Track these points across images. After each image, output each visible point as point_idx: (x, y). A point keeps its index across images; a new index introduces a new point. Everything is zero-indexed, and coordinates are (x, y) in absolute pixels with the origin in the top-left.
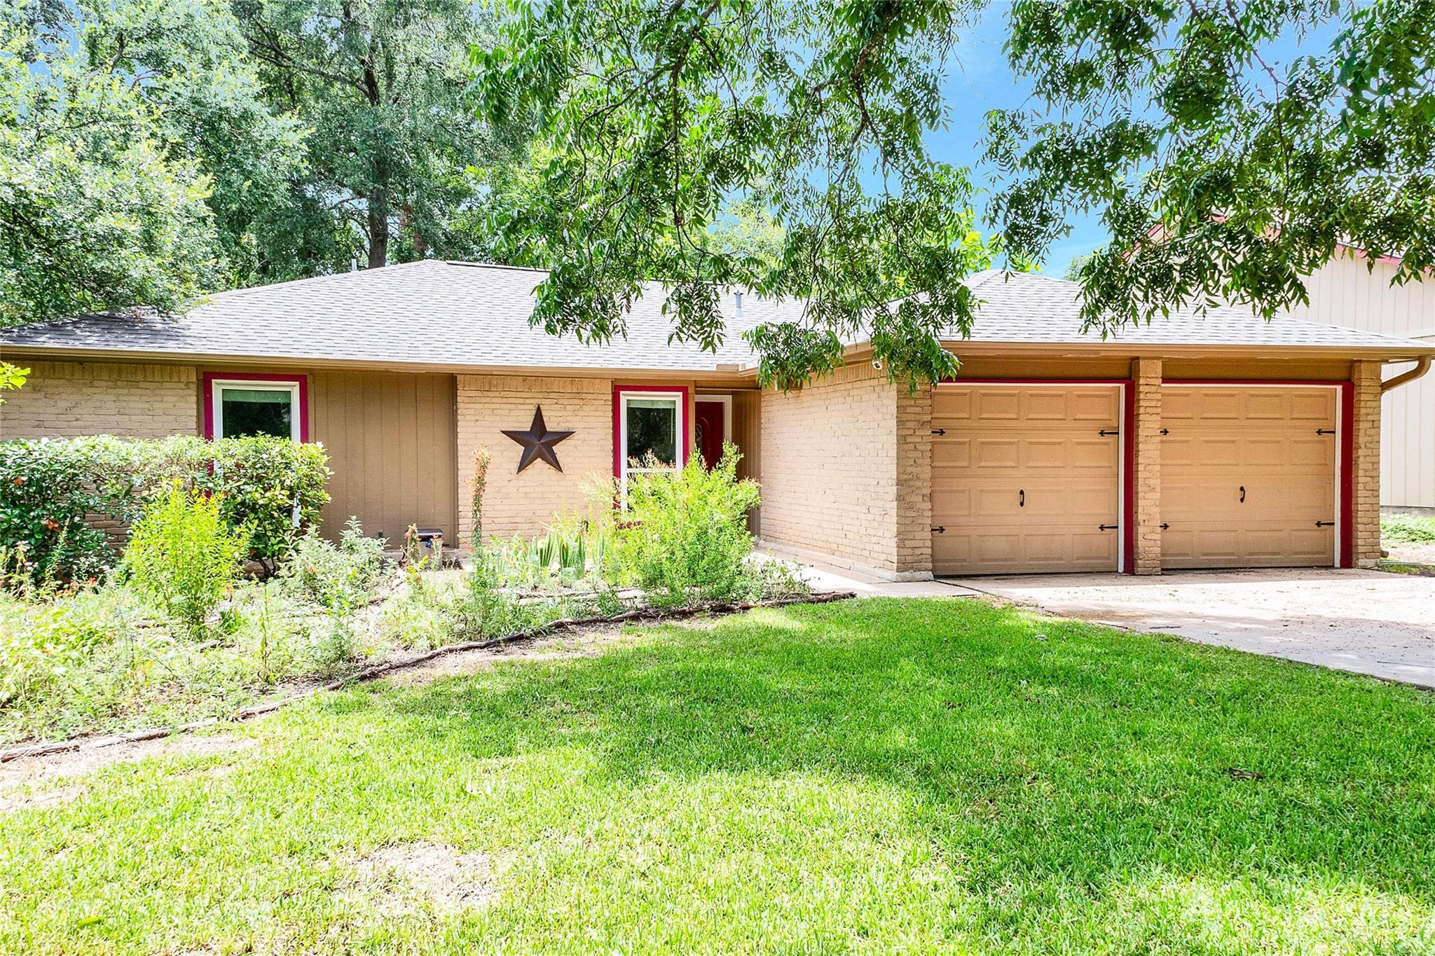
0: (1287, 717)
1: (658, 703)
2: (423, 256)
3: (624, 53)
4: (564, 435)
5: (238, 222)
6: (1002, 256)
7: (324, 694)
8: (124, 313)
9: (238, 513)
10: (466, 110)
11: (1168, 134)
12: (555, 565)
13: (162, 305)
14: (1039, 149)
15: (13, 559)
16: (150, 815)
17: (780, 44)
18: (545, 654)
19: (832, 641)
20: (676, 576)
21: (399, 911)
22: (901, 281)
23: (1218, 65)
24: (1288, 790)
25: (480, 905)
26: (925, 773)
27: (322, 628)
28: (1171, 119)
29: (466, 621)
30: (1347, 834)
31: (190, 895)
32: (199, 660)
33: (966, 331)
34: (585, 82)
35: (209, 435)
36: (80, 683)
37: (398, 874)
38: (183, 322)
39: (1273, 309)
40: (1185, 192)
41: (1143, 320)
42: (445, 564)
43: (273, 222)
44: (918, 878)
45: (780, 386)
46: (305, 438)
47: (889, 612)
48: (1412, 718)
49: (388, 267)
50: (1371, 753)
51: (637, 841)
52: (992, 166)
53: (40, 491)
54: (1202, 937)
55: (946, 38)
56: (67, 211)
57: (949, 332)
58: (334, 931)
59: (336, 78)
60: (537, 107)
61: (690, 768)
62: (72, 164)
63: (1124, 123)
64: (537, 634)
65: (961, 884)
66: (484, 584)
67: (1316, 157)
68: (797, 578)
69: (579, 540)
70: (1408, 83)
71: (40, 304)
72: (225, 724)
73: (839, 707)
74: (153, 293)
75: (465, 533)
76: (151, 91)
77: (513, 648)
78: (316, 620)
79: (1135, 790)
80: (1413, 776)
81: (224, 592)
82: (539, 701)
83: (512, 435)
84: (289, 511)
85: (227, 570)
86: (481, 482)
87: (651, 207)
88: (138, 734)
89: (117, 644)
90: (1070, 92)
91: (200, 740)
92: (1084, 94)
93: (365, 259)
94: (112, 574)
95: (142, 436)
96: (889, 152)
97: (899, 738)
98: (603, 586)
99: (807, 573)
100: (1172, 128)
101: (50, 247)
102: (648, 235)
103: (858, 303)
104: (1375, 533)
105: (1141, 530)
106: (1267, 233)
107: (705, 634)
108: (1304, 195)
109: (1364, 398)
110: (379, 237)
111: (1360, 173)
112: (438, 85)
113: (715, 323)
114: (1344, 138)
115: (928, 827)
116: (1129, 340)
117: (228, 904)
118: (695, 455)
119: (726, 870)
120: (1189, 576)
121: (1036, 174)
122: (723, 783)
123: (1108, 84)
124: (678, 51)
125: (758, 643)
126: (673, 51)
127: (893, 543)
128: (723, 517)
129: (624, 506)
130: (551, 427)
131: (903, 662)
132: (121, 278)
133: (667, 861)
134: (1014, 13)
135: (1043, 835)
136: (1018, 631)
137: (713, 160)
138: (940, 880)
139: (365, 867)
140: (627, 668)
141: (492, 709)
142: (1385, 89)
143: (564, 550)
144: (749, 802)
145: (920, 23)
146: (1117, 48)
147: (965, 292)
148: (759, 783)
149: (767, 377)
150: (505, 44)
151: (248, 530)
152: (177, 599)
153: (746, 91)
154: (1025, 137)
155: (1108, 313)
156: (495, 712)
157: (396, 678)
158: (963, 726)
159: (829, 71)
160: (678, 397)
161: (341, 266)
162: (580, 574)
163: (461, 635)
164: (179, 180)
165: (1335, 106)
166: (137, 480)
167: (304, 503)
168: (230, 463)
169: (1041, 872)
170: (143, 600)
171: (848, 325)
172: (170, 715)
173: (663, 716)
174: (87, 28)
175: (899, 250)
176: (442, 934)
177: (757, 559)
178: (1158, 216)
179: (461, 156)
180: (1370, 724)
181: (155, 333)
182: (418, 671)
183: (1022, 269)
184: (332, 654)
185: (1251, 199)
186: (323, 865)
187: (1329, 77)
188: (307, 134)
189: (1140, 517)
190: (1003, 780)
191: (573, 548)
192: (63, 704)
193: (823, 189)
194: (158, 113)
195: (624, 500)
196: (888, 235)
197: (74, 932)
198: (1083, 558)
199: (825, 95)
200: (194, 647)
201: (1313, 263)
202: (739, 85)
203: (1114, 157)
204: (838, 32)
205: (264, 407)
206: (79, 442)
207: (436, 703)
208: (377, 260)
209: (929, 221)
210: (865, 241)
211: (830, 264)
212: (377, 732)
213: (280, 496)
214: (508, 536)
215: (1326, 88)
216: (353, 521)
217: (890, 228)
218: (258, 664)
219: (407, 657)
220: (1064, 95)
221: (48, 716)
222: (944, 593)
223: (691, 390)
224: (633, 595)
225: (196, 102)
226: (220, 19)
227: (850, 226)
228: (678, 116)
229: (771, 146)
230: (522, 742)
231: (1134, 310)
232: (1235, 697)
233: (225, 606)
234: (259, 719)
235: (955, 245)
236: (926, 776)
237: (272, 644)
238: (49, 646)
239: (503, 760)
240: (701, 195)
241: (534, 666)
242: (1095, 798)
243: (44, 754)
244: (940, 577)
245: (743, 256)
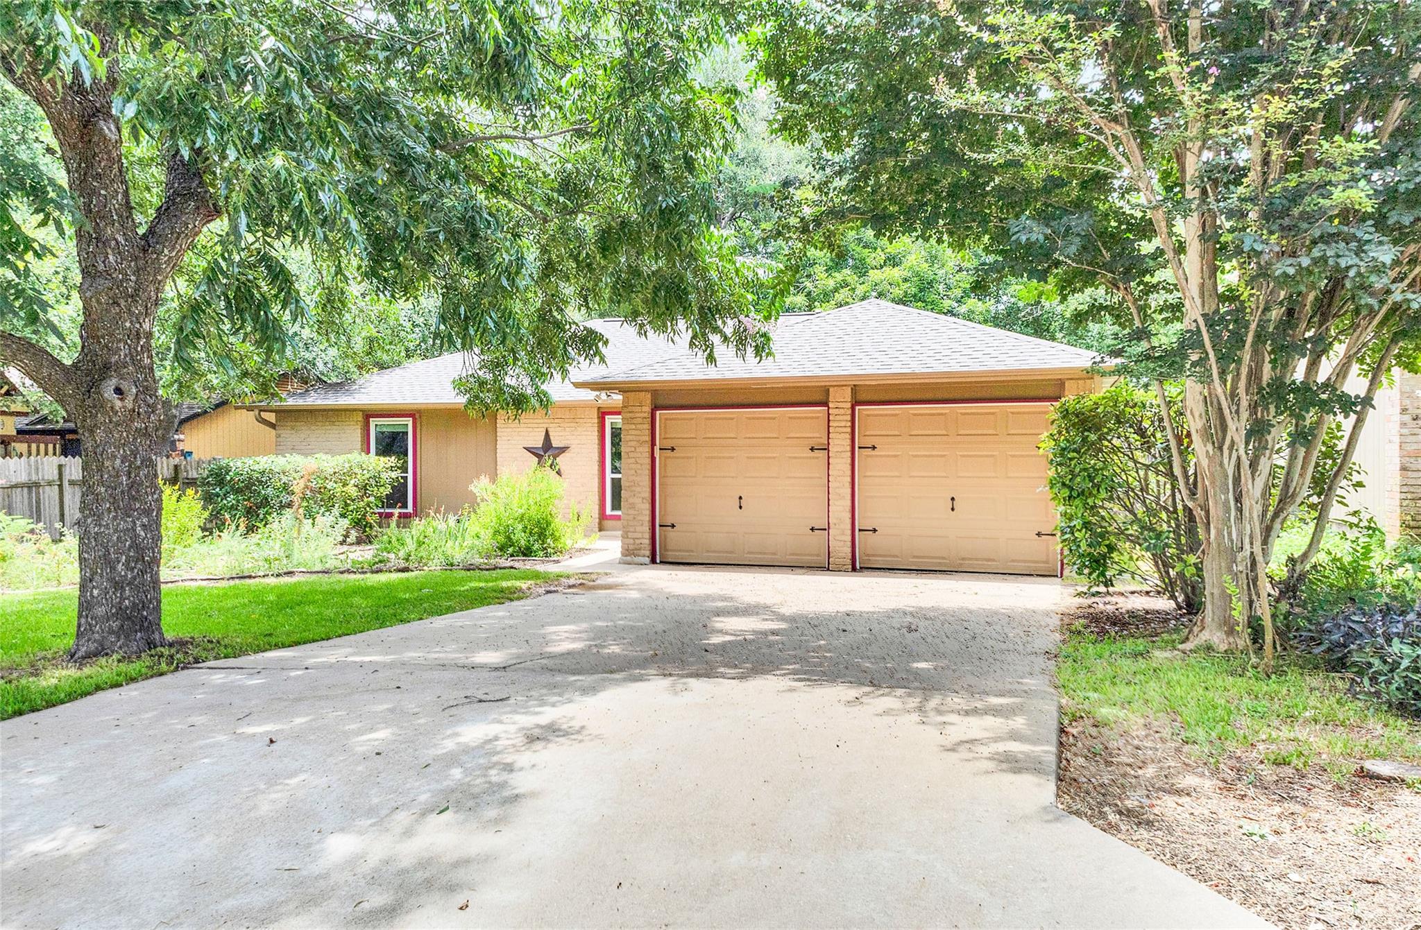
4: (563, 449)
46: (415, 453)
83: (530, 450)
105: (832, 532)
130: (555, 443)
181: (347, 392)
189: (832, 521)
198: (793, 554)
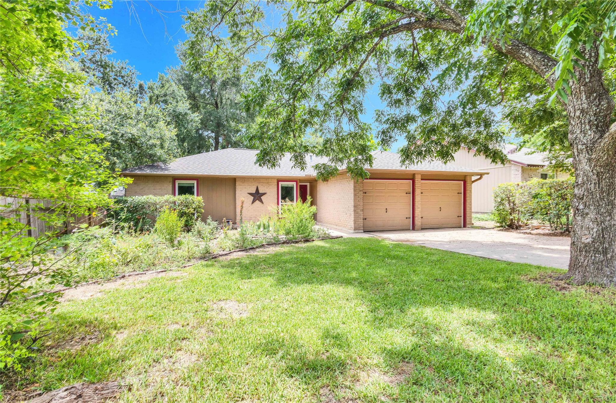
0: (450, 265)
1: (289, 266)
2: (228, 147)
3: (281, 94)
4: (264, 194)
5: (183, 140)
6: (380, 147)
7: (204, 263)
8: (156, 164)
9: (182, 215)
10: (240, 110)
11: (420, 117)
12: (262, 229)
13: (164, 162)
14: (388, 119)
15: (130, 227)
16: (163, 291)
17: (322, 92)
18: (258, 253)
19: (336, 249)
20: (294, 232)
21: (224, 317)
22: (354, 152)
23: (431, 101)
24: (450, 284)
25: (244, 316)
26: (360, 283)
27: (202, 245)
28: (420, 114)
29: (238, 244)
30: (463, 294)
31: (173, 311)
32: (173, 252)
33: (371, 166)
34: (270, 102)
35: (175, 195)
36: (145, 257)
37: (223, 308)
38: (169, 166)
39: (446, 162)
40: (425, 132)
41: (416, 164)
42: (233, 229)
43: (191, 140)
44: (358, 309)
45: (322, 180)
46: (198, 195)
47: (351, 241)
48: (479, 265)
49: (219, 150)
50: (469, 274)
51: (285, 301)
52: (377, 124)
53: (136, 209)
54: (428, 320)
55: (364, 91)
56: (143, 140)
57: (367, 166)
58: (208, 321)
59: (208, 104)
60: (258, 108)
61: (299, 283)
62: (145, 128)
63: (409, 114)
64: (257, 247)
65: (369, 310)
66: (243, 234)
67: (455, 124)
68: (327, 232)
69: (268, 222)
70: (476, 108)
71: (136, 162)
72: (180, 269)
73: (338, 267)
74: (162, 159)
75: (238, 221)
76: (164, 109)
77: (251, 251)
78: (201, 243)
79: (413, 285)
80: (478, 279)
81: (178, 235)
82: (258, 265)
83: (251, 194)
84: (194, 214)
85: (179, 229)
86: (242, 206)
87: (287, 133)
88: (159, 270)
89: (154, 248)
90: (396, 106)
91: (174, 273)
92: (399, 107)
93: (213, 149)
94: (152, 230)
95: (159, 195)
96: (350, 120)
97: (354, 274)
98: (275, 235)
99: (330, 231)
100: (421, 116)
101: (139, 148)
102: (286, 140)
103: (342, 158)
104: (471, 219)
105: (416, 219)
106: (445, 143)
107: (302, 248)
108: (453, 134)
109: (468, 185)
110: (217, 143)
111: (465, 129)
112: (233, 104)
113: (304, 163)
114: (461, 120)
115: (361, 297)
116: (413, 169)
117: (182, 313)
118: (299, 199)
119: (308, 308)
120: (428, 230)
121: (388, 126)
122: (307, 287)
123: (405, 105)
124: (295, 94)
125: (317, 250)
126: (293, 94)
127: (353, 223)
128: (307, 216)
129: (280, 213)
130: (261, 191)
131: (355, 254)
132: (155, 155)
133: (292, 306)
134: (381, 86)
135: (390, 297)
136: (385, 246)
137: (304, 121)
138: (364, 310)
139: (215, 306)
140: (281, 256)
141: (246, 267)
142: (470, 109)
143: (264, 225)
144: (314, 292)
145: (357, 88)
146: (407, 96)
147: (371, 156)
148: (317, 287)
149: (319, 178)
150: (250, 93)
151: (184, 219)
152: (167, 237)
153: (312, 104)
154: (385, 117)
155: (407, 162)
156: (247, 268)
157: (221, 258)
158: (370, 271)
159: (334, 99)
160: (295, 184)
161: (207, 151)
162: (268, 231)
163: (237, 247)
164: (169, 130)
165: (459, 112)
166: (158, 206)
167: (197, 212)
168: (179, 202)
169: (389, 307)
170: (159, 237)
171: (340, 164)
172: (167, 266)
173: (291, 269)
174: (149, 95)
175: (353, 144)
176: (235, 323)
177: (316, 227)
178: (418, 138)
179: (238, 121)
180: (469, 266)
181: (163, 169)
182: (226, 257)
183: (385, 150)
184: (205, 252)
185: (441, 134)
186: (205, 305)
187: (457, 105)
188: (200, 117)
189: (416, 215)
190: (380, 284)
191: (266, 224)
192: (142, 262)
193: (333, 129)
194: (165, 114)
195: (280, 211)
196: (351, 141)
197: (146, 318)
198: (401, 226)
199: (333, 105)
200: (172, 249)
201: (455, 151)
202: (310, 103)
203: (407, 123)
204: (336, 89)
205: (188, 187)
206: (144, 197)
207: (231, 265)
208: (216, 149)
209: (361, 137)
210: (344, 142)
211: (335, 148)
212: (217, 272)
213: (192, 210)
214: (249, 221)
215: (456, 108)
216: (209, 217)
217: (351, 139)
218: (187, 254)
219: (224, 253)
220: (394, 107)
221: (138, 266)
222: (366, 236)
223: (298, 182)
224: (283, 237)
225: (174, 111)
226: (181, 91)
227: (340, 138)
228: (295, 110)
229: (319, 117)
230: (254, 276)
231: (413, 161)
232: (438, 261)
233: (179, 239)
234: (188, 268)
235: (368, 144)
236: (361, 284)
237: (190, 249)
238: (138, 248)
239: (249, 280)
240: (301, 130)
241: (256, 256)
242: (403, 288)
243: (138, 275)
244: (365, 232)
245: (312, 146)
